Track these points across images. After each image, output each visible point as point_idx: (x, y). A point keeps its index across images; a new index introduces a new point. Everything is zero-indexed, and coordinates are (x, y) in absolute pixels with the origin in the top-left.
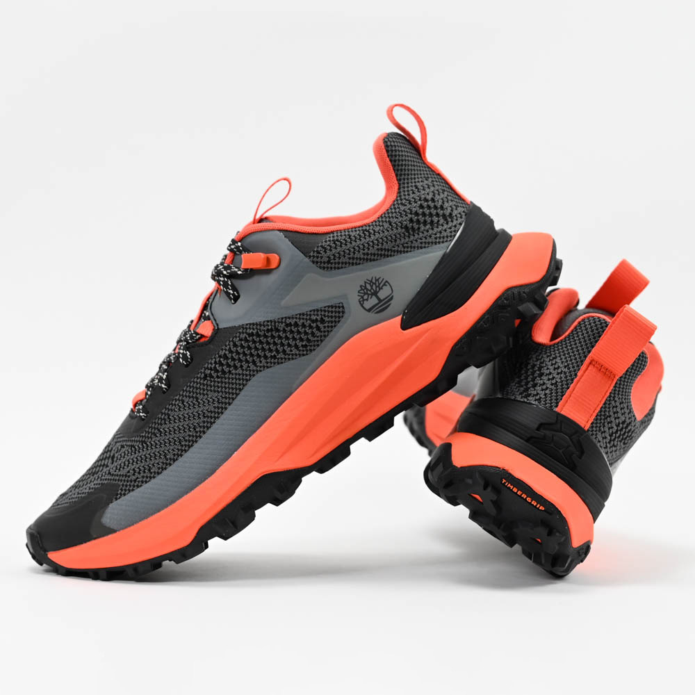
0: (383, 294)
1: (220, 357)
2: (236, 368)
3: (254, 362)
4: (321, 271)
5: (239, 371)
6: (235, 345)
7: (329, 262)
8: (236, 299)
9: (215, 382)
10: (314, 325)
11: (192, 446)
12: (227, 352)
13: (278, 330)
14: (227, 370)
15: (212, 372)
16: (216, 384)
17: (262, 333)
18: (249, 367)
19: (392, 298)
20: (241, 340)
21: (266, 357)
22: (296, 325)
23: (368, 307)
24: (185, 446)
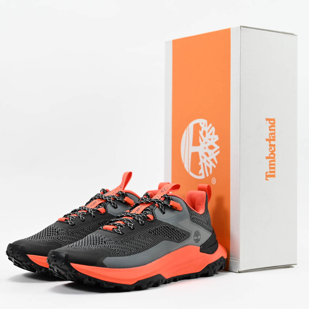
0: (199, 237)
1: (156, 228)
2: (159, 235)
3: (165, 236)
4: (190, 220)
5: (160, 236)
6: (161, 227)
7: (193, 218)
8: (164, 213)
9: (152, 235)
10: (183, 235)
11: (141, 252)
12: (158, 228)
13: (174, 230)
14: (157, 234)
15: (152, 232)
16: (152, 236)
17: (170, 228)
18: (163, 237)
19: (199, 240)
20: (163, 227)
21: (168, 237)
22: (179, 232)
23: (195, 239)
24: (138, 251)
